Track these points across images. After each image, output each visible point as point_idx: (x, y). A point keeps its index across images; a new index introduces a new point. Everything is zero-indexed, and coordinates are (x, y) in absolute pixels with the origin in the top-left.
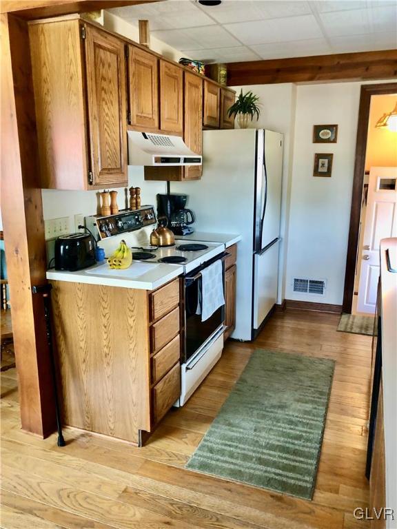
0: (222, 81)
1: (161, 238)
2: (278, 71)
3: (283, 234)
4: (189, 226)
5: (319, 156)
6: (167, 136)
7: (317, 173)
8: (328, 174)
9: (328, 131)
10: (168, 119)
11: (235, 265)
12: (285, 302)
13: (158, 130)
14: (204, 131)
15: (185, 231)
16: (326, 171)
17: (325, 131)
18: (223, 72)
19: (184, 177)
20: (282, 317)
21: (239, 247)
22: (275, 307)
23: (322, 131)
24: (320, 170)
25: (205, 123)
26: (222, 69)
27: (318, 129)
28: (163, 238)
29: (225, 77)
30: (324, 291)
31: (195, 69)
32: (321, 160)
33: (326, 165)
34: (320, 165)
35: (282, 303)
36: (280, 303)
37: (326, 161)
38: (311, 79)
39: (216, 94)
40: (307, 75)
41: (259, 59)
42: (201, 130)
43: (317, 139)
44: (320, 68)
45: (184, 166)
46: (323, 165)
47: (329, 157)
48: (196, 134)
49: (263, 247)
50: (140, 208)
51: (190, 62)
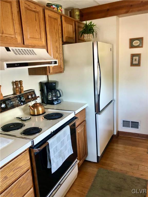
0: (77, 18)
1: (36, 110)
2: (108, 10)
3: (115, 98)
4: (59, 99)
5: (133, 56)
6: (31, 49)
7: (132, 65)
8: (139, 65)
9: (138, 41)
10: (30, 38)
11: (85, 120)
12: (118, 133)
13: (23, 45)
14: (64, 45)
15: (55, 103)
16: (137, 63)
17: (136, 41)
18: (77, 13)
19: (49, 73)
20: (117, 142)
21: (87, 110)
22: (113, 136)
23: (134, 42)
24: (134, 63)
25: (64, 40)
26: (76, 11)
27: (132, 40)
28: (37, 111)
29: (78, 16)
30: (139, 126)
31: (56, 9)
32: (134, 58)
33: (137, 60)
34: (134, 60)
35: (117, 134)
36: (115, 133)
37: (137, 58)
38: (127, 12)
39: (72, 25)
40: (124, 11)
41: (98, 5)
42: (61, 45)
43: (132, 46)
44: (131, 6)
45: (49, 66)
46: (136, 60)
47: (139, 55)
48: (57, 47)
49: (101, 110)
50: (23, 93)
51: (52, 5)
